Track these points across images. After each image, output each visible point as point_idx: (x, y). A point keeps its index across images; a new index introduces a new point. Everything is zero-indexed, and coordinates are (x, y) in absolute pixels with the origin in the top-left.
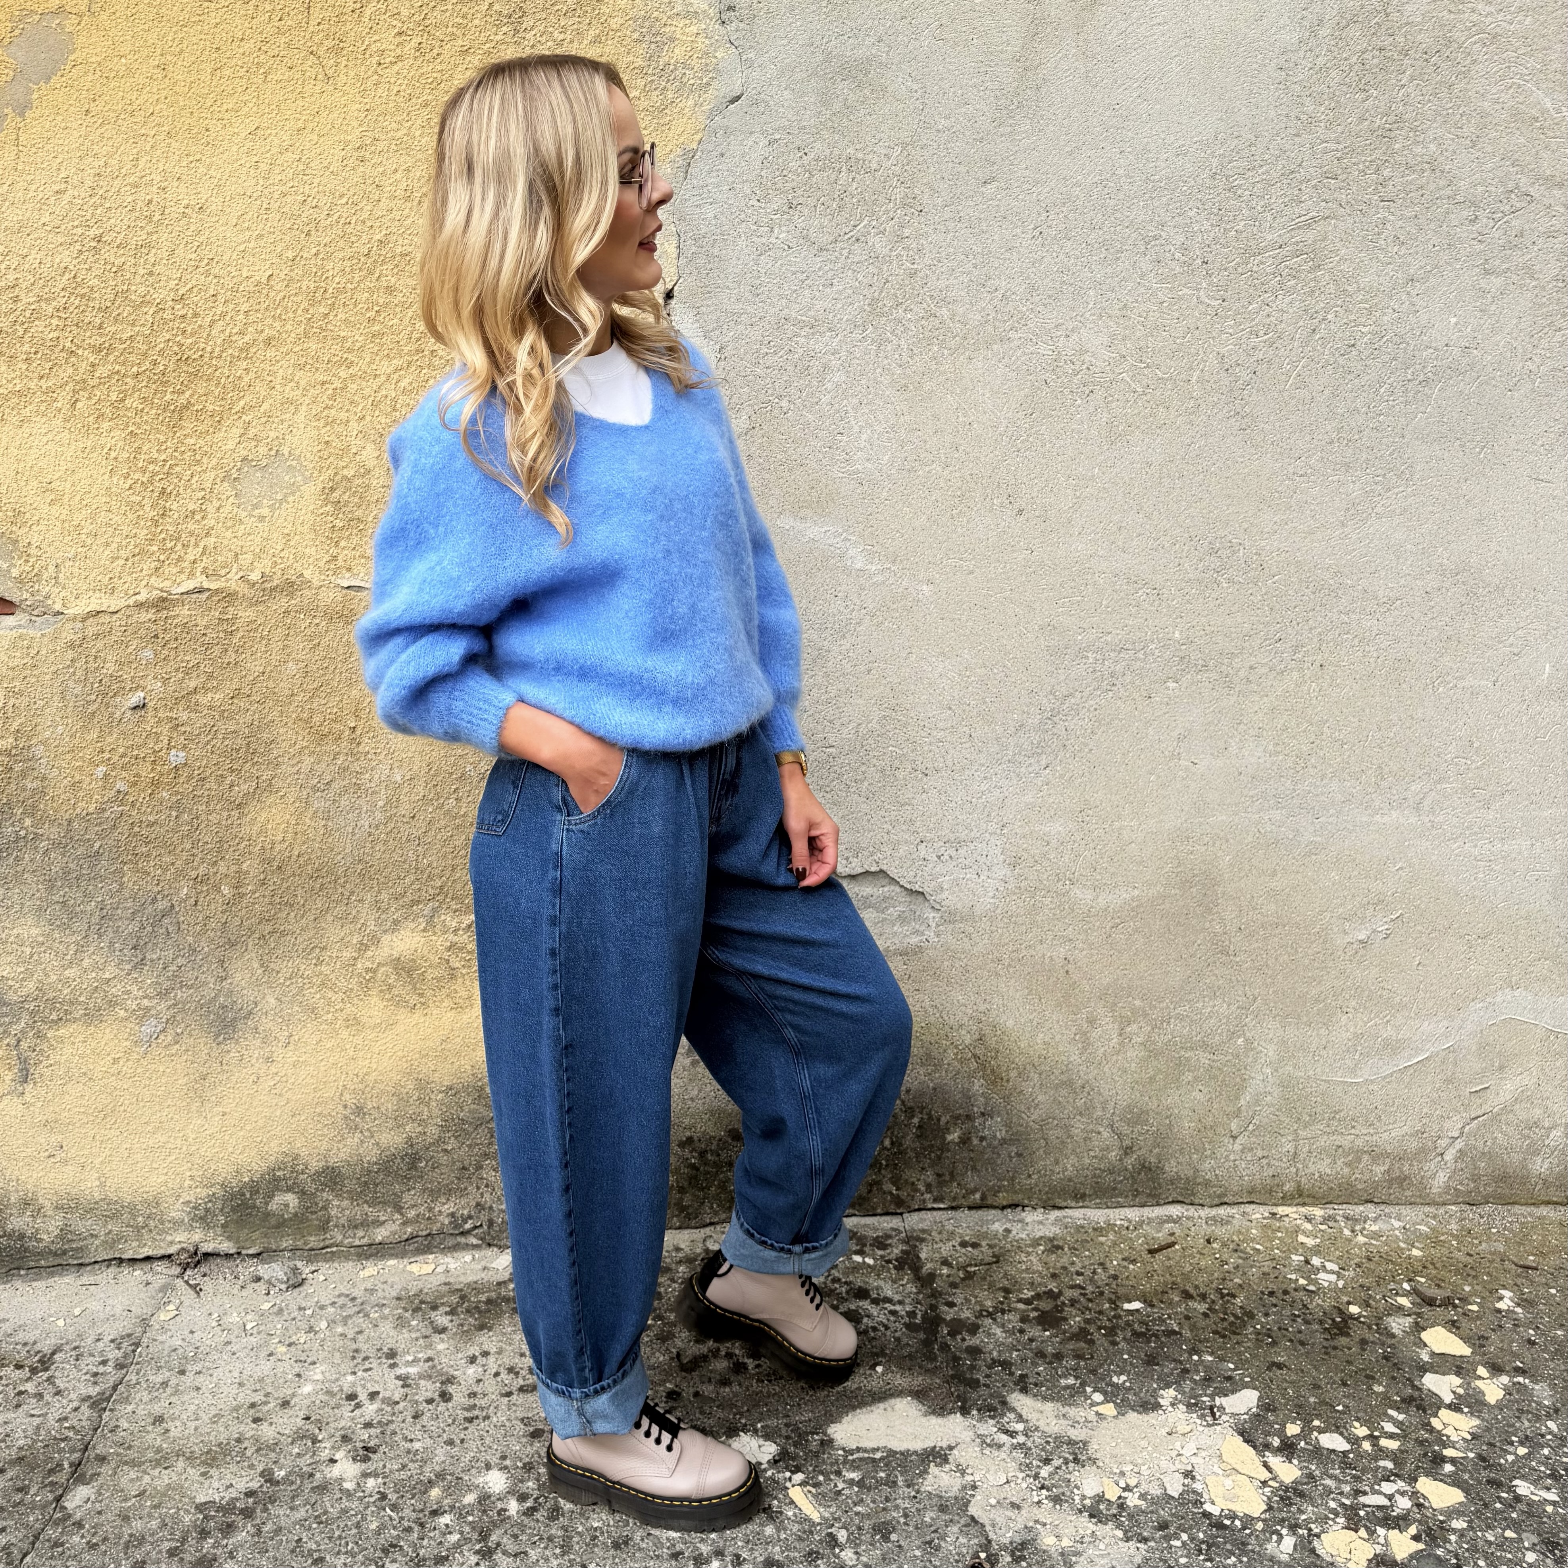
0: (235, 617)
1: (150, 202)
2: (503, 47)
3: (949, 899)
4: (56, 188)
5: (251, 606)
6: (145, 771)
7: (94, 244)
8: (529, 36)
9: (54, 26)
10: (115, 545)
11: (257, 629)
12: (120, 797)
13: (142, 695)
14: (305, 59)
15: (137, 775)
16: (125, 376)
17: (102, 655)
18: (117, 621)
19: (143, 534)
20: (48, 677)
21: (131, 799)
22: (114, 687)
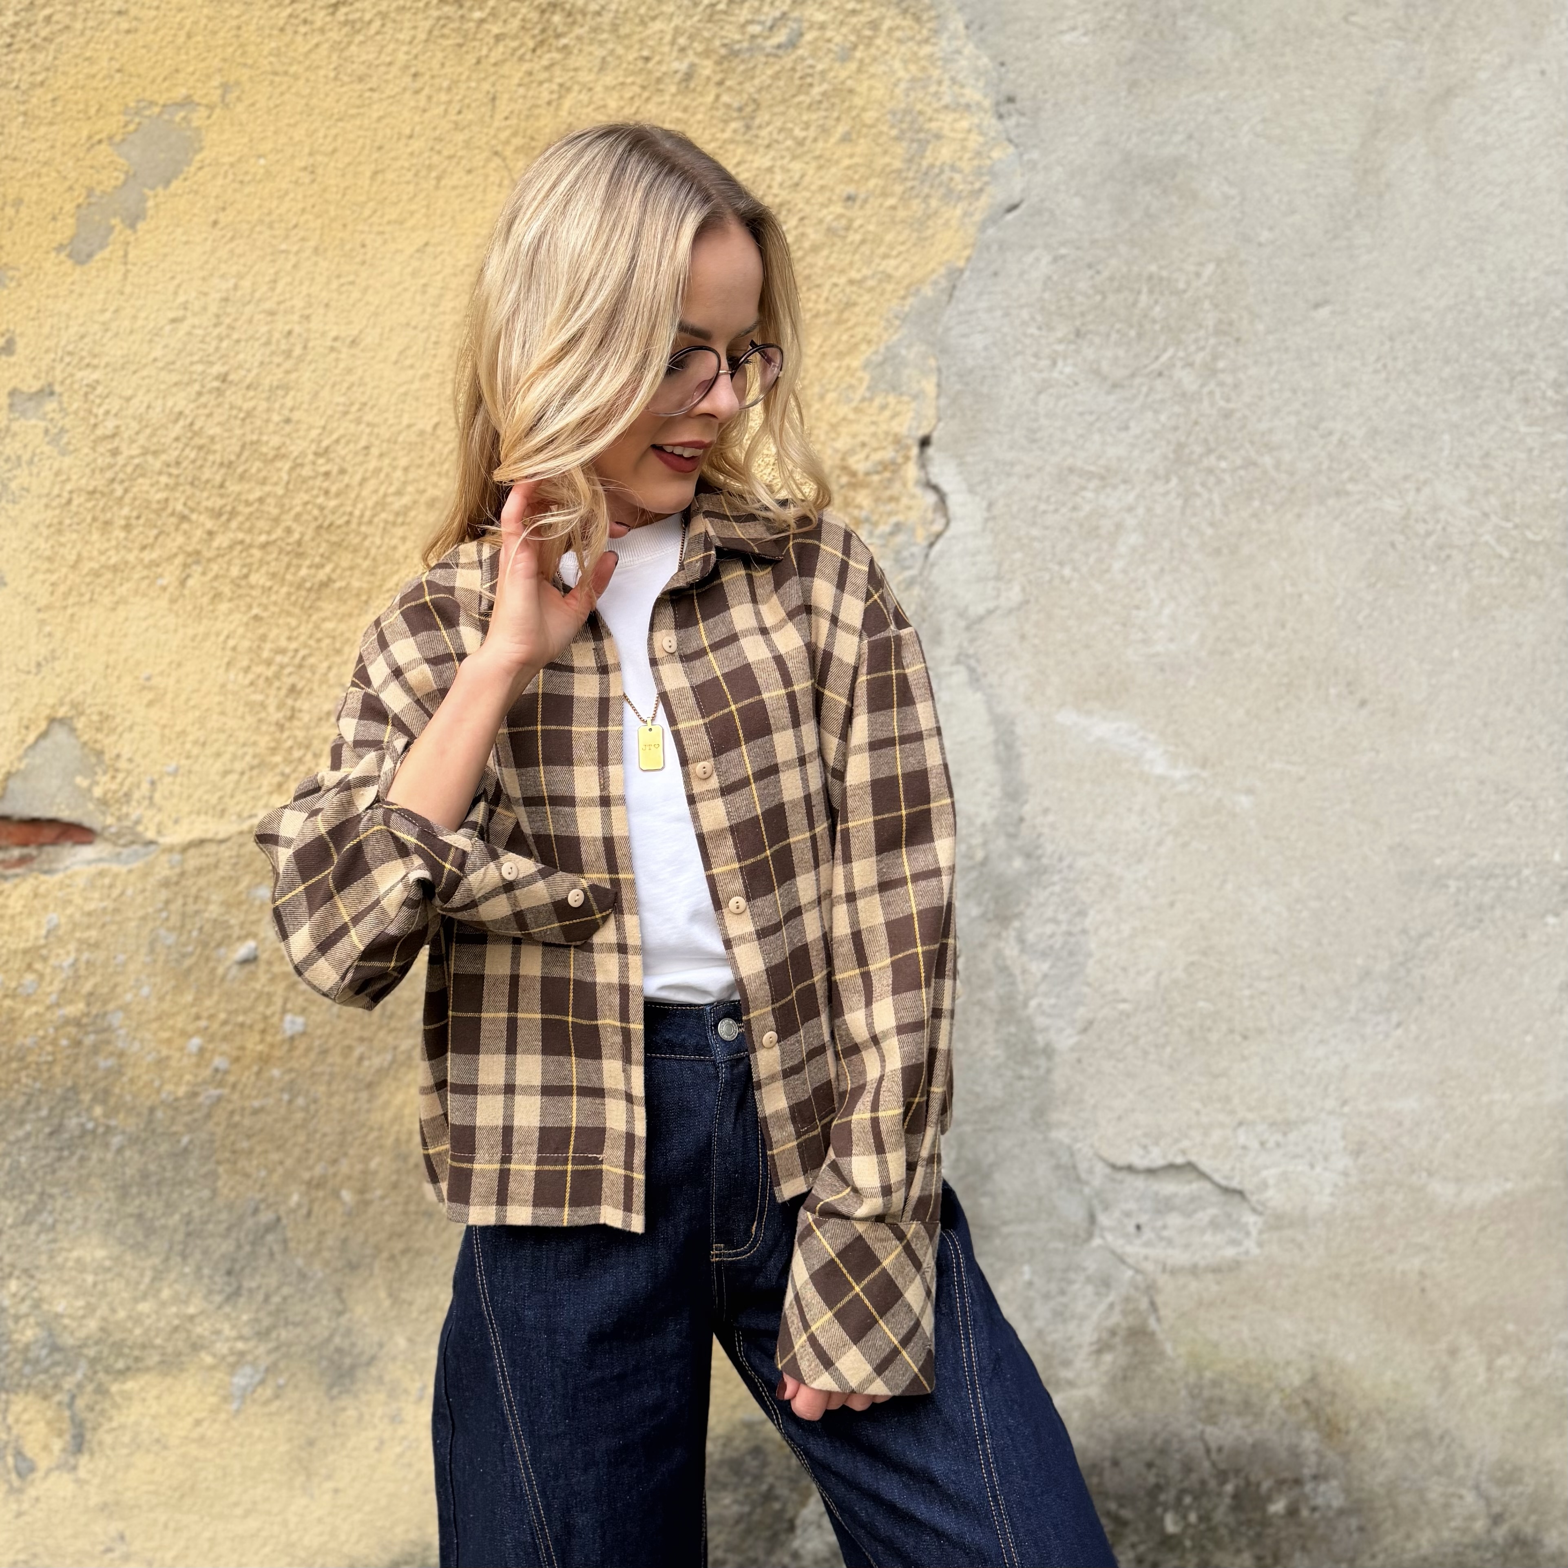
1: (290, 333)
2: (731, 147)
3: (1278, 1197)
4: (171, 315)
6: (253, 1044)
7: (216, 384)
8: (764, 133)
9: (177, 119)
10: (227, 757)
12: (218, 1077)
13: (253, 945)
14: (488, 160)
15: (242, 1048)
16: (251, 546)
17: (204, 894)
18: (226, 852)
19: (264, 742)
20: (133, 924)
21: (231, 1079)
22: (218, 936)
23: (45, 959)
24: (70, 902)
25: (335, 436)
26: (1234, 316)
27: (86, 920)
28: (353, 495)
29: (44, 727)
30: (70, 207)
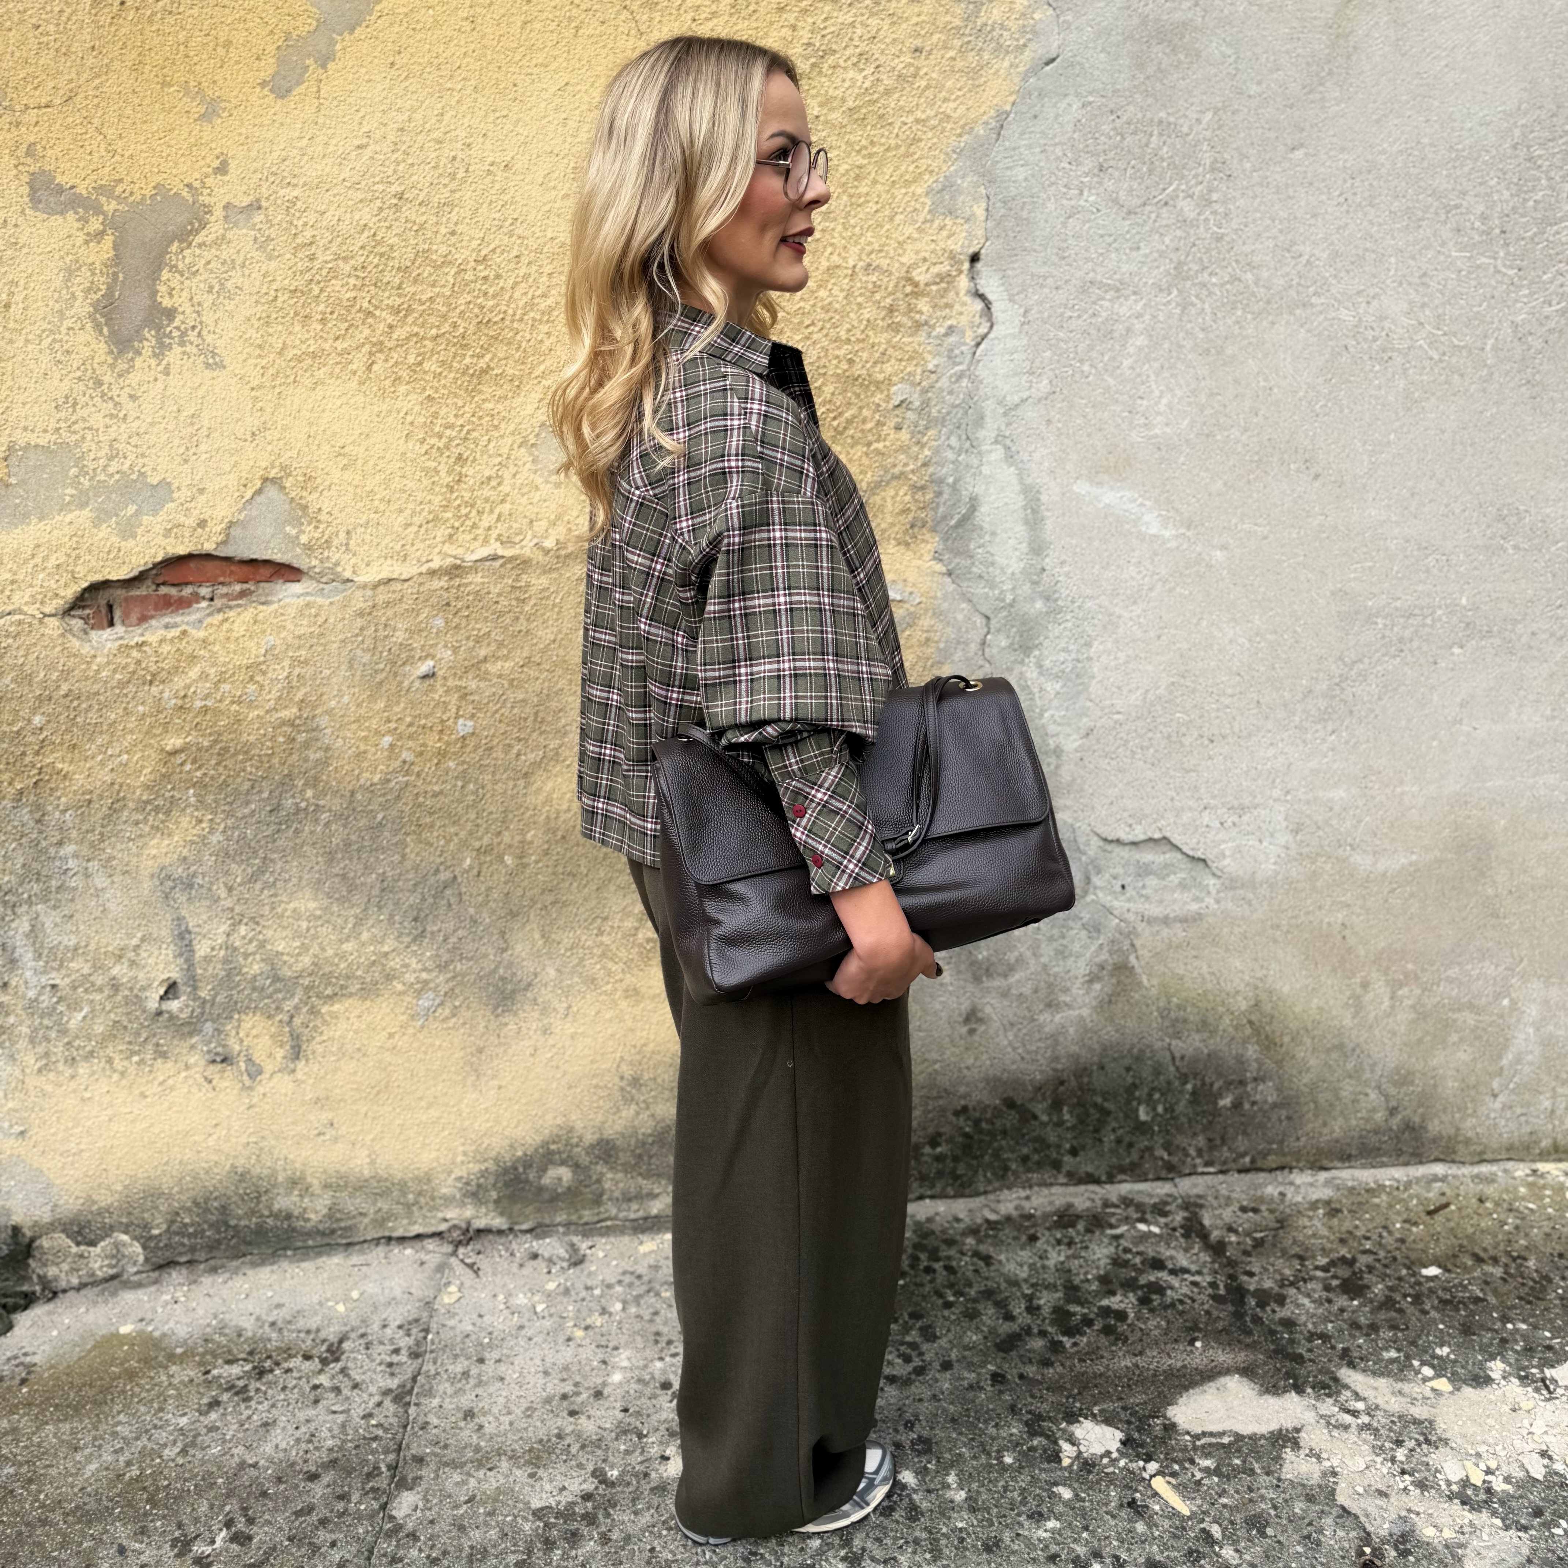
0: (528, 585)
1: (454, 158)
3: (1232, 866)
4: (357, 142)
5: (545, 572)
6: (433, 741)
7: (394, 201)
10: (407, 513)
11: (548, 598)
12: (406, 767)
13: (431, 663)
14: (618, 13)
15: (424, 745)
16: (423, 338)
17: (392, 623)
18: (409, 589)
19: (437, 500)
20: (335, 645)
21: (417, 769)
22: (403, 656)
23: (264, 673)
24: (284, 628)
25: (492, 247)
26: (1226, 156)
27: (296, 641)
28: (507, 297)
29: (258, 485)
30: (271, 49)
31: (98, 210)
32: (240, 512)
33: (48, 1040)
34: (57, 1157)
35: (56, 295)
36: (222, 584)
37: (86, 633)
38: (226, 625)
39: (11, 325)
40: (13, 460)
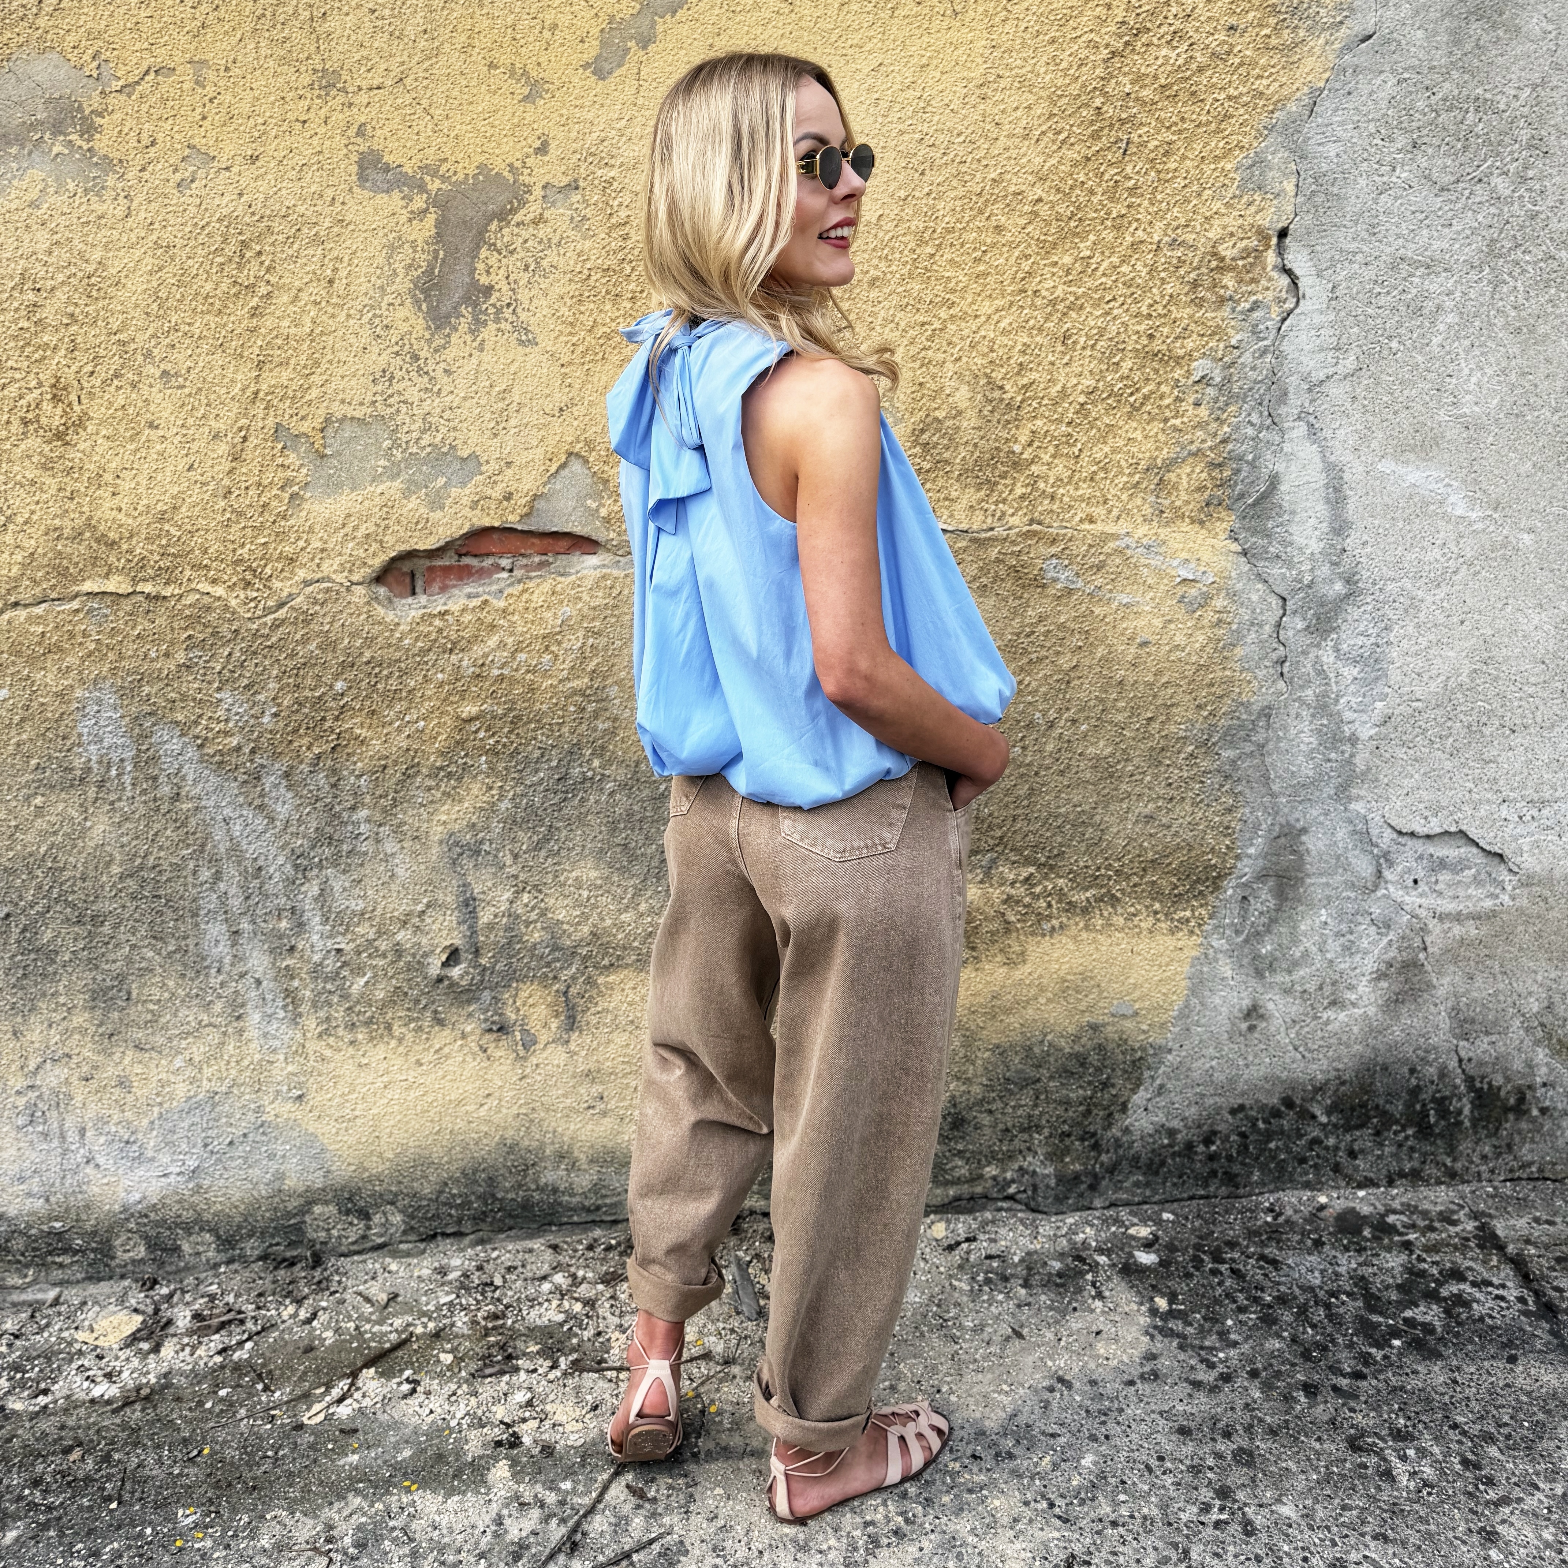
3: (1529, 862)
23: (559, 643)
24: (581, 599)
26: (1544, 132)
27: (591, 613)
29: (563, 459)
30: (595, 31)
31: (422, 188)
32: (545, 484)
33: (330, 1005)
34: (333, 1123)
35: (379, 271)
36: (522, 555)
37: (390, 601)
38: (525, 596)
39: (334, 300)
40: (330, 431)
